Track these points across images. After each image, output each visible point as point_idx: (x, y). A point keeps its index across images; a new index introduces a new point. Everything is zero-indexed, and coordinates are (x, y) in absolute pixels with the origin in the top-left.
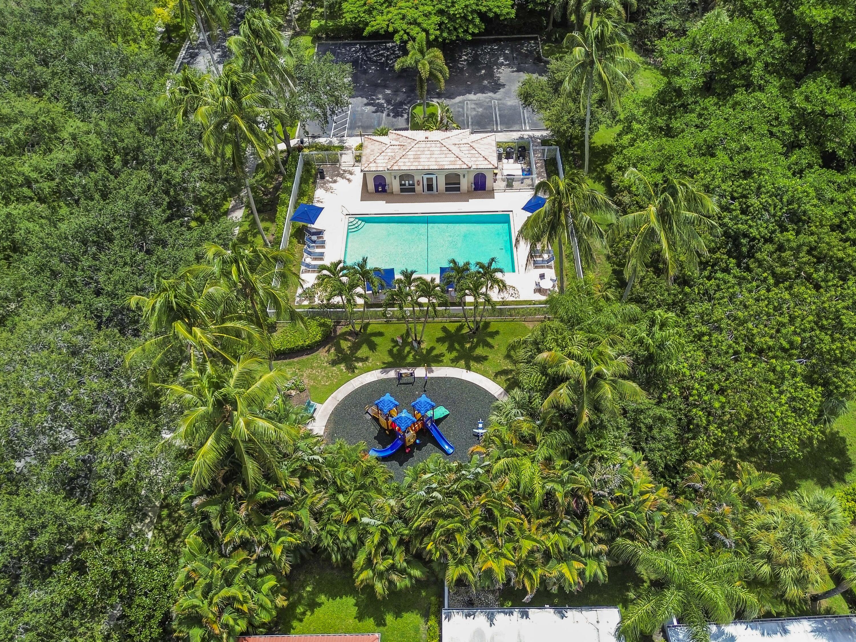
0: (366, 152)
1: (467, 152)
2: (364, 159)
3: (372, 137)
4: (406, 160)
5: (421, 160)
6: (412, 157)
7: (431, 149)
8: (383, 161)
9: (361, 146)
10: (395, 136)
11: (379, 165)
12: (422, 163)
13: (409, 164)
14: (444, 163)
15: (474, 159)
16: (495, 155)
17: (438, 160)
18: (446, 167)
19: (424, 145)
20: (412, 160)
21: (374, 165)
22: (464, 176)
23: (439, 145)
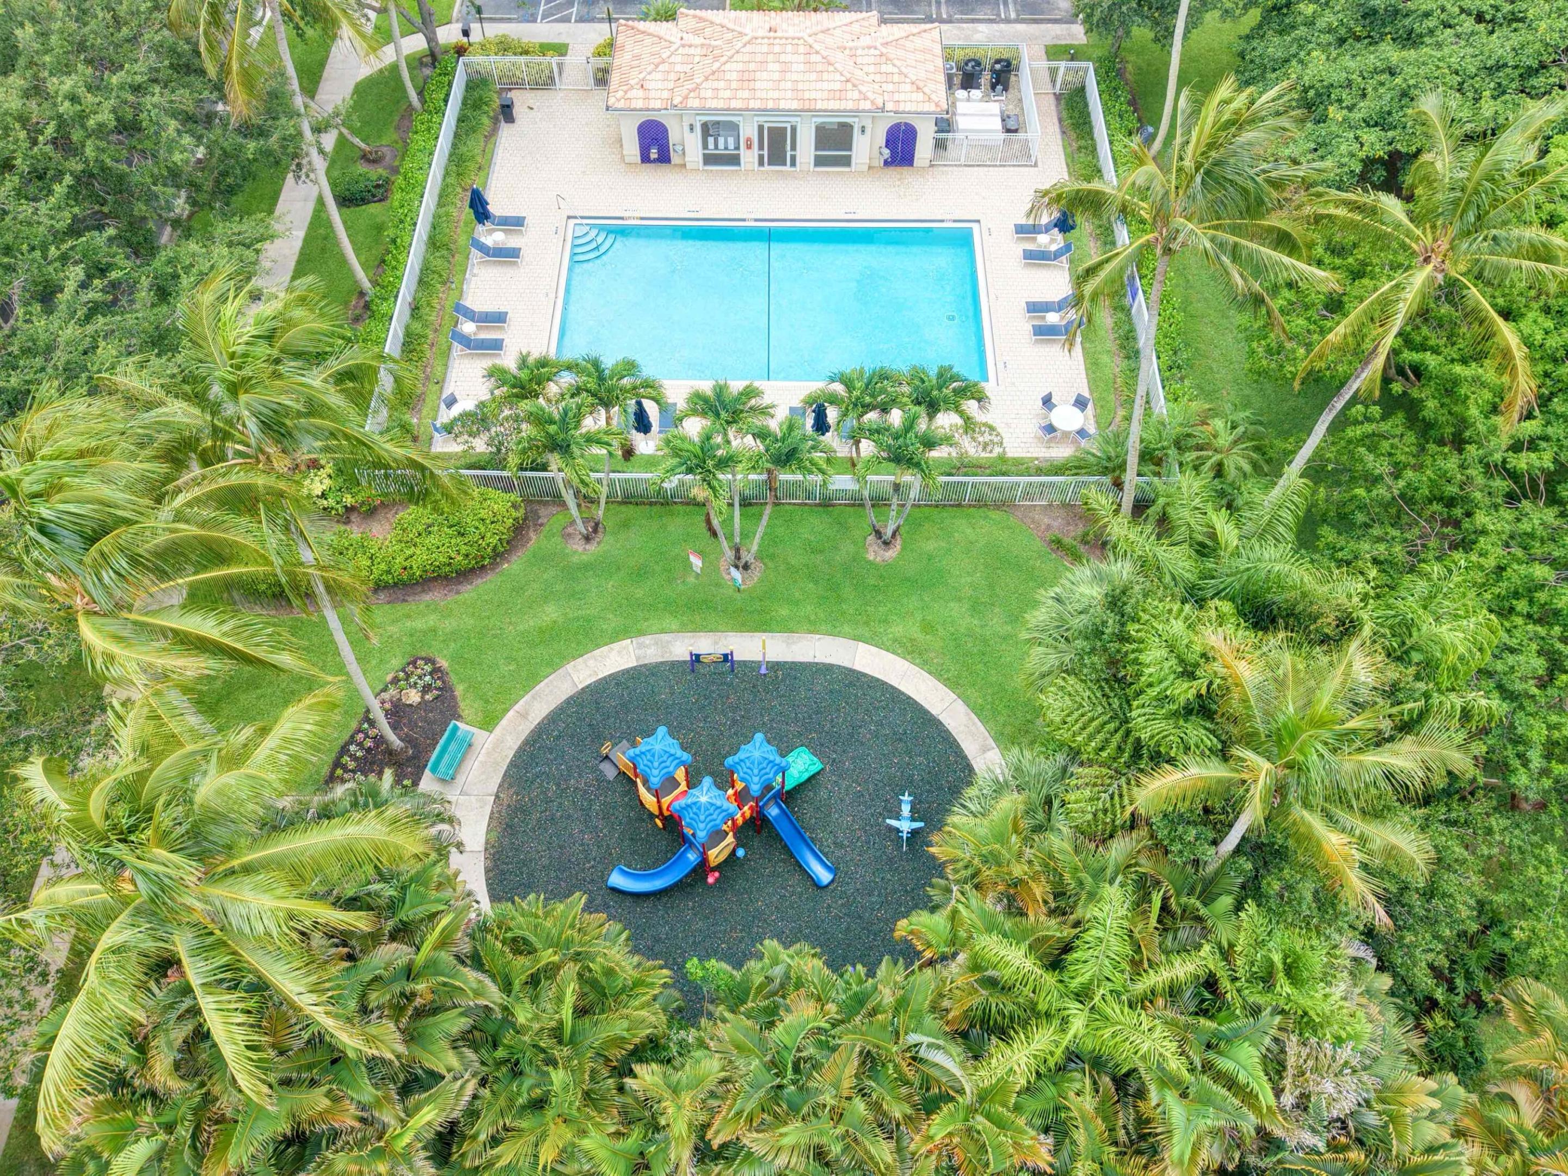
0: (621, 60)
1: (871, 69)
2: (615, 78)
3: (636, 24)
4: (722, 84)
5: (758, 85)
6: (734, 76)
7: (783, 58)
8: (660, 85)
9: (611, 45)
10: (692, 23)
11: (653, 94)
12: (758, 94)
13: (728, 94)
14: (813, 95)
15: (890, 87)
16: (942, 78)
17: (800, 86)
18: (819, 106)
19: (765, 49)
20: (734, 85)
21: (641, 93)
22: (863, 130)
23: (802, 49)
